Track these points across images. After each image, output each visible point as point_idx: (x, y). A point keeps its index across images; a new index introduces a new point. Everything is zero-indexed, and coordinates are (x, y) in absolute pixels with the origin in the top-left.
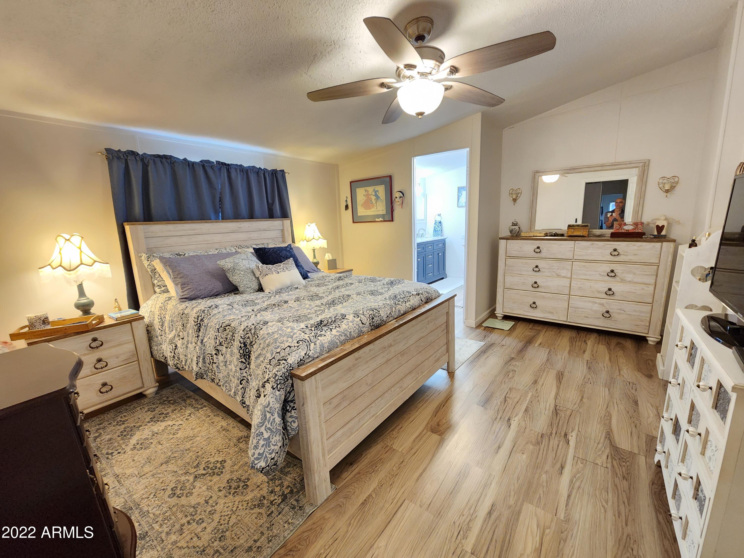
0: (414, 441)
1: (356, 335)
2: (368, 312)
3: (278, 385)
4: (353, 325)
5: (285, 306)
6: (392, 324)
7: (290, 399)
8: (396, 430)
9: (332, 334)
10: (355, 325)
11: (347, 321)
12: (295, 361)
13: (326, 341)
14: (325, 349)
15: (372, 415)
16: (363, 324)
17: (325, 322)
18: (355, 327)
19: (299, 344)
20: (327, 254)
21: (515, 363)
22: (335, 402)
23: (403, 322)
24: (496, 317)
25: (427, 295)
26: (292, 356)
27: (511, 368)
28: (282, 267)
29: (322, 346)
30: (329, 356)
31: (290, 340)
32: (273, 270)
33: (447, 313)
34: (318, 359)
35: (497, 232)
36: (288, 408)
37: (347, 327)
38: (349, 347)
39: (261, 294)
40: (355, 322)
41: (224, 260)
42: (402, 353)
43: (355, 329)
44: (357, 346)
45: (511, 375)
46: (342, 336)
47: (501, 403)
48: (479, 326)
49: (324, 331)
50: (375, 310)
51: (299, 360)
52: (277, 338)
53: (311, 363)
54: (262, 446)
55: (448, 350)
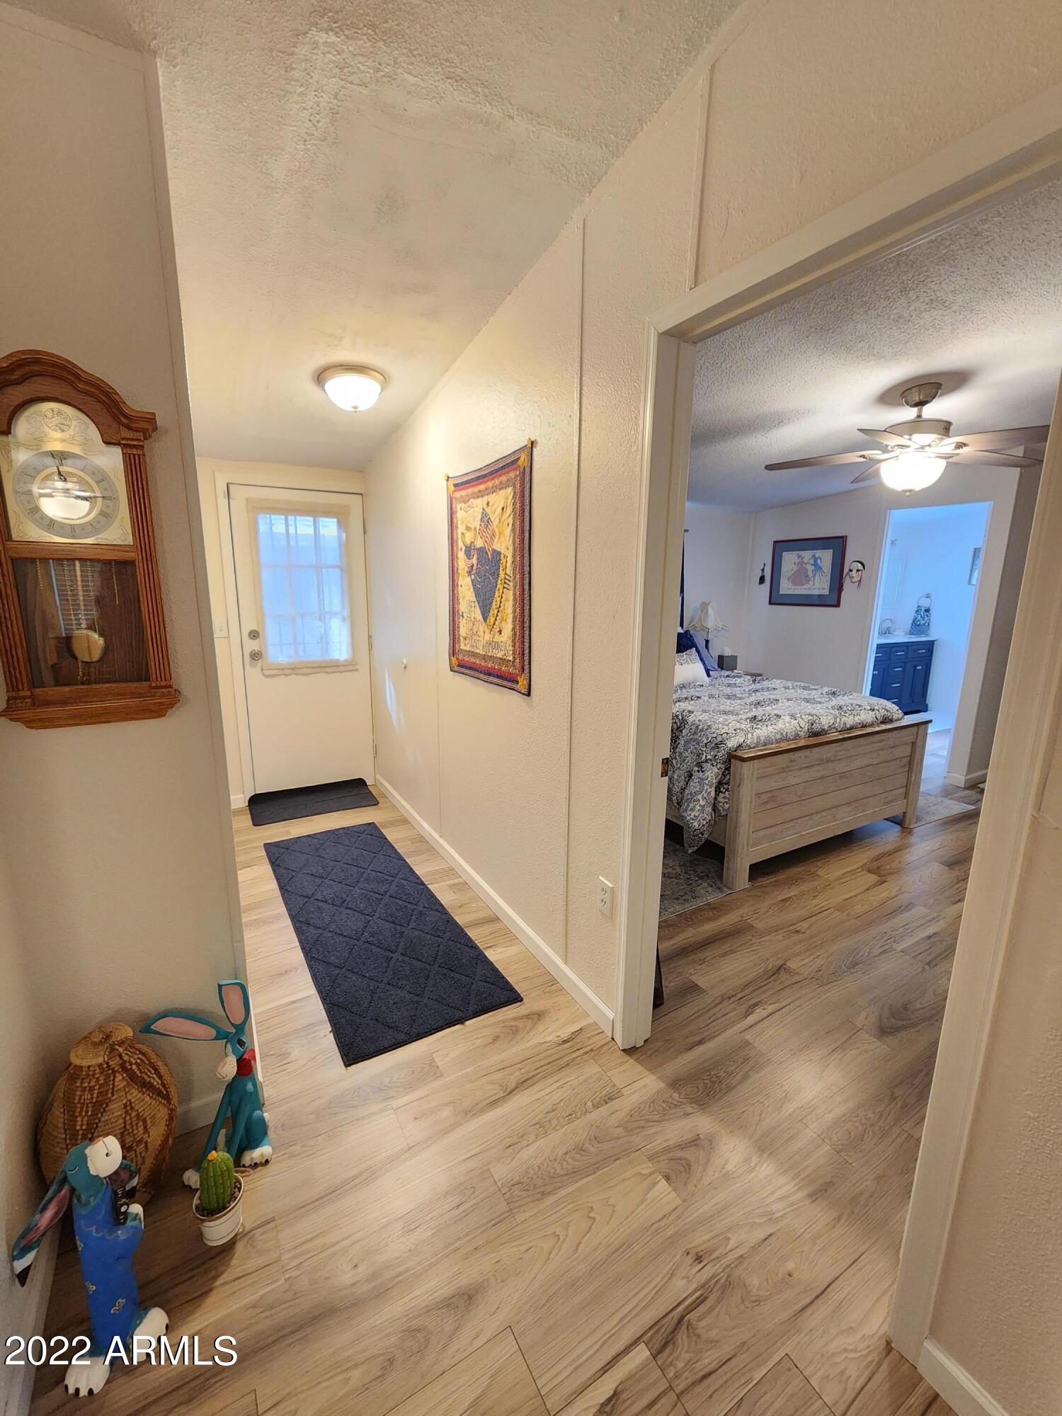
0: (846, 873)
1: (791, 737)
2: (807, 717)
6: (835, 736)
7: (725, 780)
9: (768, 730)
10: (792, 727)
11: (784, 722)
12: (733, 745)
13: (762, 735)
14: (761, 741)
15: (797, 831)
16: (801, 727)
17: (760, 718)
19: (736, 732)
20: (725, 649)
22: (766, 798)
23: (849, 736)
26: (730, 741)
29: (758, 738)
30: (764, 748)
33: (914, 744)
34: (755, 748)
36: (722, 789)
37: (783, 726)
40: (792, 724)
43: (792, 730)
44: (793, 747)
46: (777, 733)
48: (972, 787)
49: (760, 726)
50: (814, 717)
51: (739, 745)
52: (710, 725)
53: (748, 749)
55: (906, 795)
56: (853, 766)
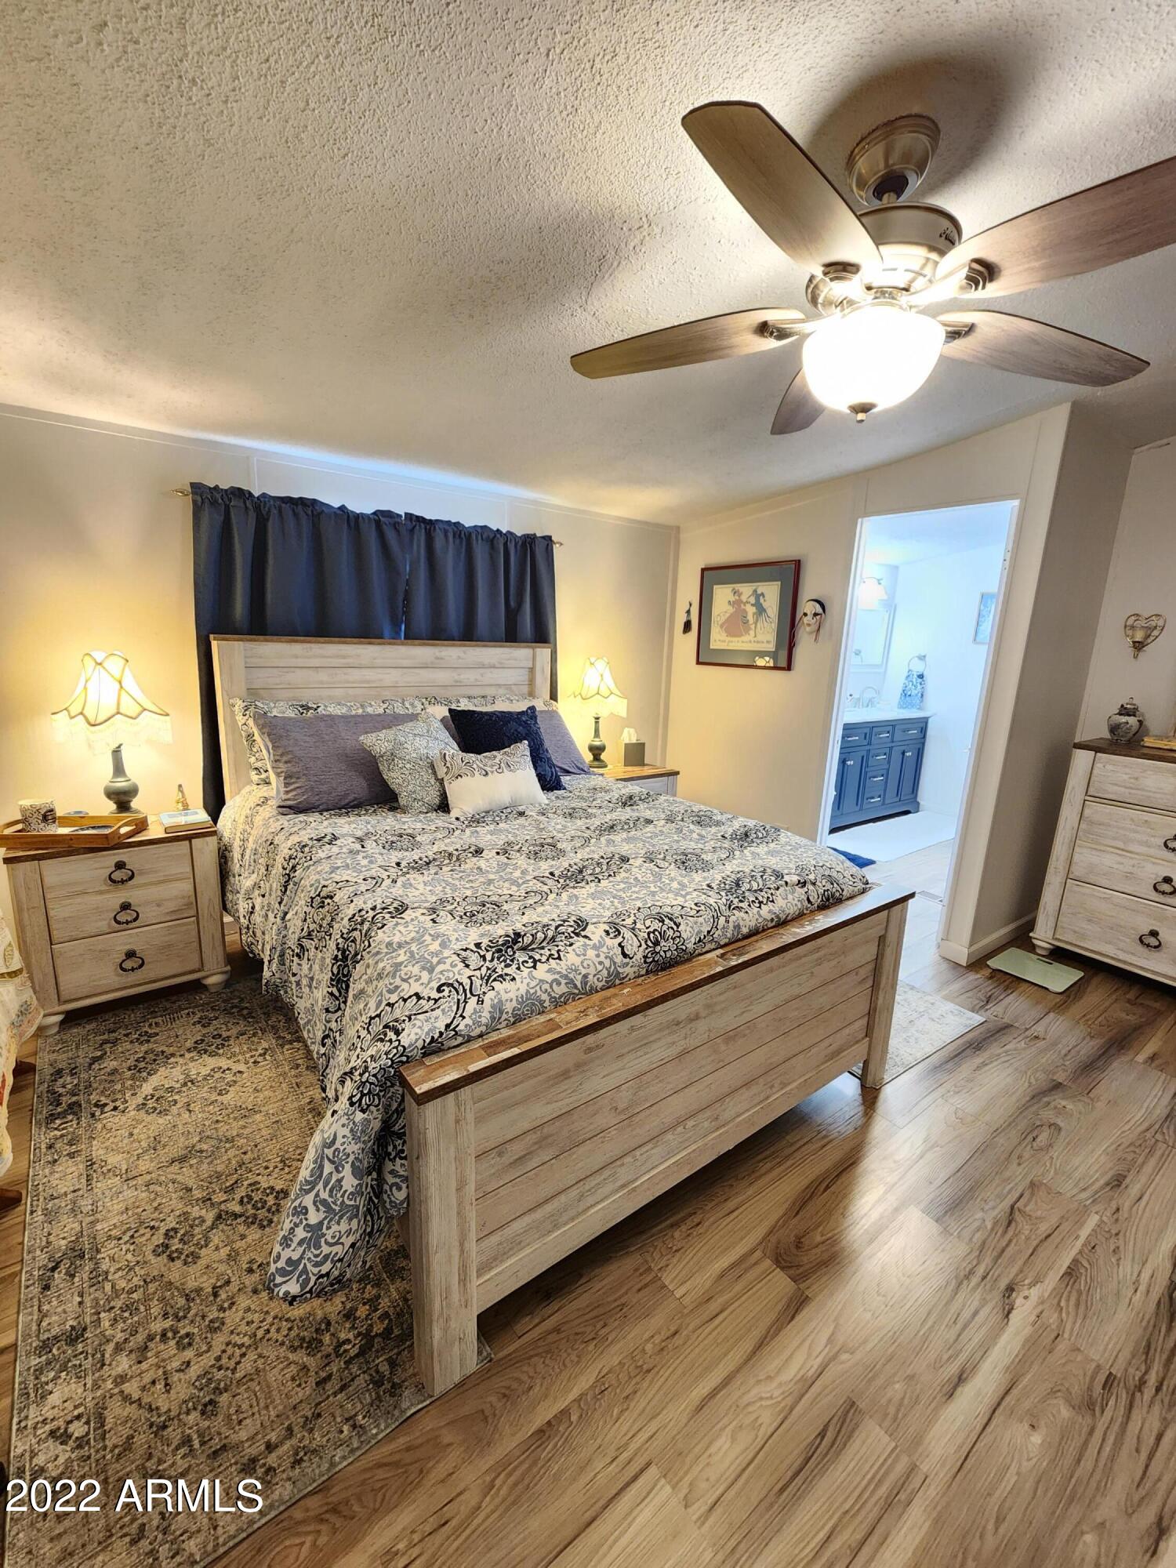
0: (722, 1276)
1: (600, 985)
2: (648, 923)
3: (363, 1095)
4: (598, 956)
5: (472, 862)
6: (708, 964)
7: (396, 1128)
8: (684, 1228)
9: (533, 978)
10: (602, 958)
11: (585, 945)
12: (417, 1040)
13: (512, 995)
14: (504, 1016)
15: (619, 1183)
16: (625, 955)
17: (528, 939)
18: (601, 963)
19: (441, 995)
20: (626, 730)
21: (1064, 1103)
22: (517, 1149)
23: (740, 961)
24: (1031, 947)
25: (829, 886)
26: (414, 1025)
27: (1047, 1115)
28: (497, 761)
30: (509, 1037)
31: (425, 976)
32: (475, 766)
33: (882, 940)
34: (480, 1043)
35: (1072, 728)
36: (390, 1148)
37: (577, 961)
38: (570, 1019)
39: (440, 820)
40: (605, 949)
41: (374, 735)
42: (730, 1036)
43: (600, 967)
44: (592, 1019)
45: (1043, 1137)
46: (559, 984)
47: (995, 1224)
48: (977, 963)
49: (514, 966)
50: (667, 921)
51: (428, 1041)
52: (402, 963)
53: (457, 1052)
54: (300, 1243)
55: (869, 1031)
56: (758, 1009)
